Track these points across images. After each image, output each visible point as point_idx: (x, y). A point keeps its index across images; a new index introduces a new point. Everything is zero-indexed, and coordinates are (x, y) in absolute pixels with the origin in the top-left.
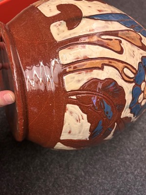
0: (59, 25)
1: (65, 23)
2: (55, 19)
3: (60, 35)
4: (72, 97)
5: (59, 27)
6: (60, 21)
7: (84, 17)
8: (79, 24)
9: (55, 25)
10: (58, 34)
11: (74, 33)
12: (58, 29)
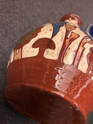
0: (48, 52)
1: (48, 49)
2: (41, 53)
3: (54, 56)
4: (90, 73)
5: (49, 53)
6: (45, 51)
7: (51, 38)
8: (54, 43)
9: (46, 54)
10: (53, 56)
11: (58, 48)
12: (49, 54)
